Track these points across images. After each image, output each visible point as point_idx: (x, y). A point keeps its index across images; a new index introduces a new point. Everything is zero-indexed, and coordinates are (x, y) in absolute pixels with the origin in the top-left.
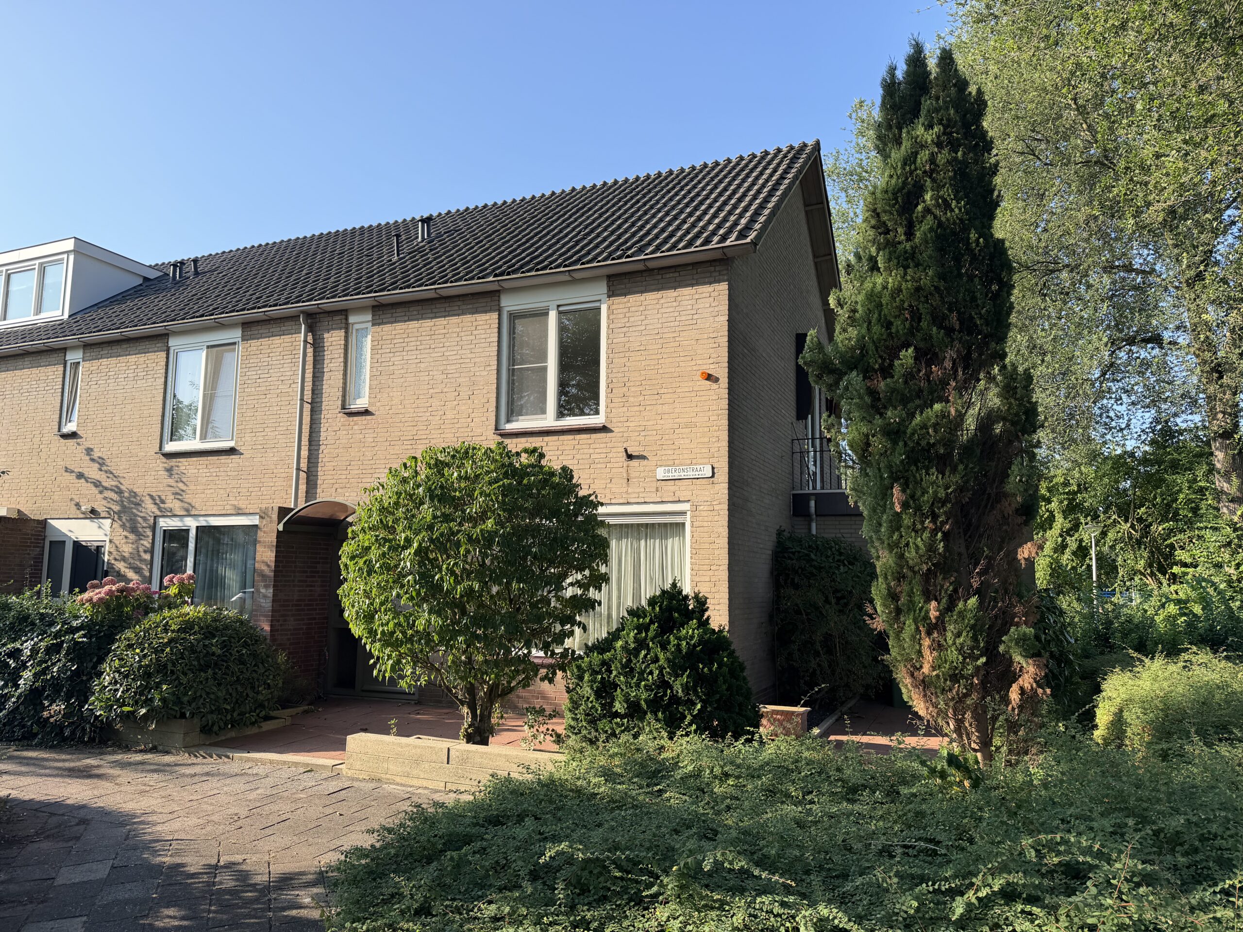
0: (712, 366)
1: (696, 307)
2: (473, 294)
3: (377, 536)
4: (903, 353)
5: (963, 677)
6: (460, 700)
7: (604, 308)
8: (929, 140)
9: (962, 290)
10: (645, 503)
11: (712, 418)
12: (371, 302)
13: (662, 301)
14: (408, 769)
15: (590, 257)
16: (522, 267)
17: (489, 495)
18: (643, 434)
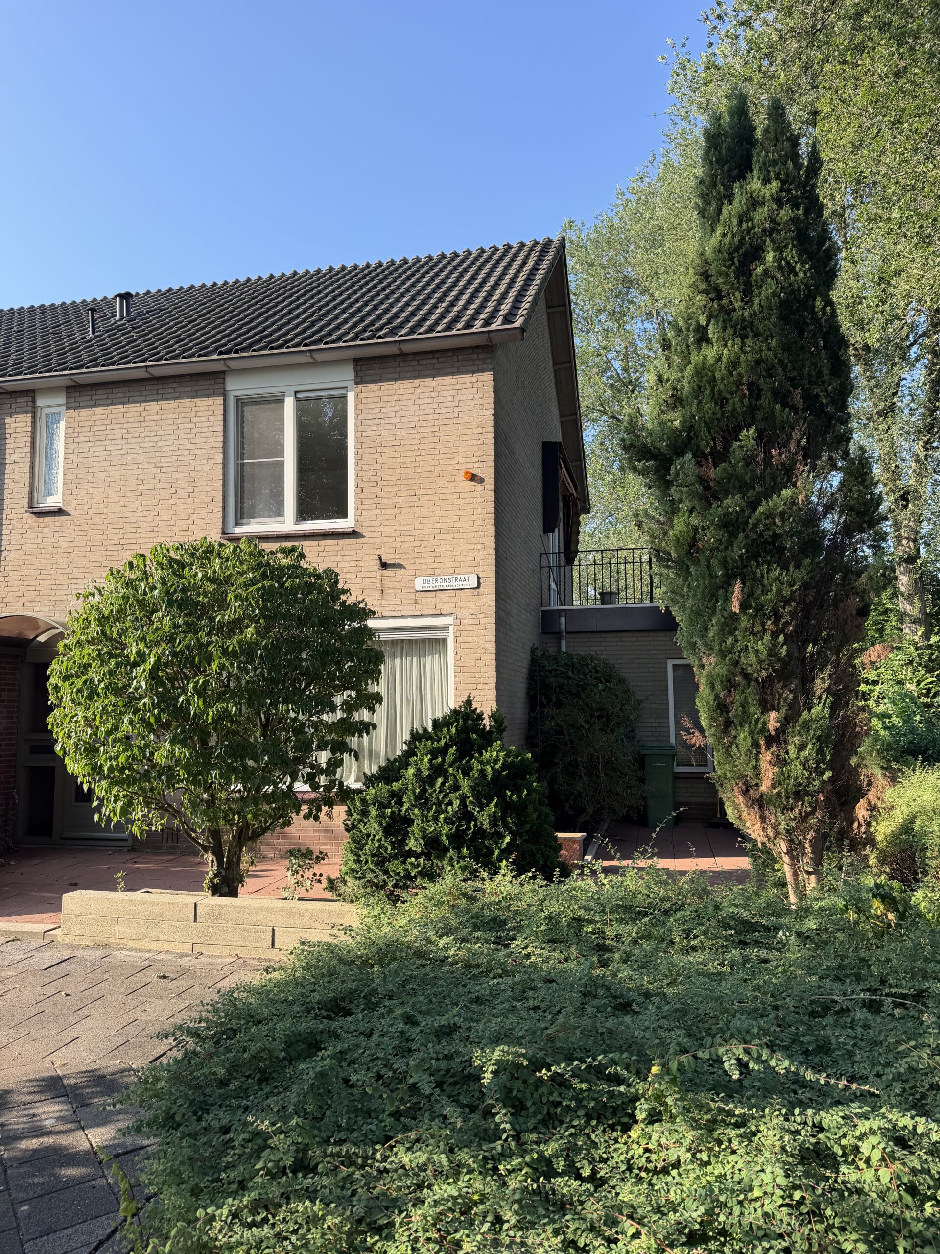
0: (476, 465)
1: (457, 398)
2: (191, 375)
3: (99, 650)
4: (744, 432)
5: (807, 794)
6: (202, 846)
7: (351, 397)
8: (768, 194)
9: (808, 363)
10: (402, 616)
11: (477, 523)
12: (66, 382)
13: (419, 391)
14: (144, 930)
15: (333, 337)
16: (251, 345)
17: (247, 599)
18: (399, 539)
